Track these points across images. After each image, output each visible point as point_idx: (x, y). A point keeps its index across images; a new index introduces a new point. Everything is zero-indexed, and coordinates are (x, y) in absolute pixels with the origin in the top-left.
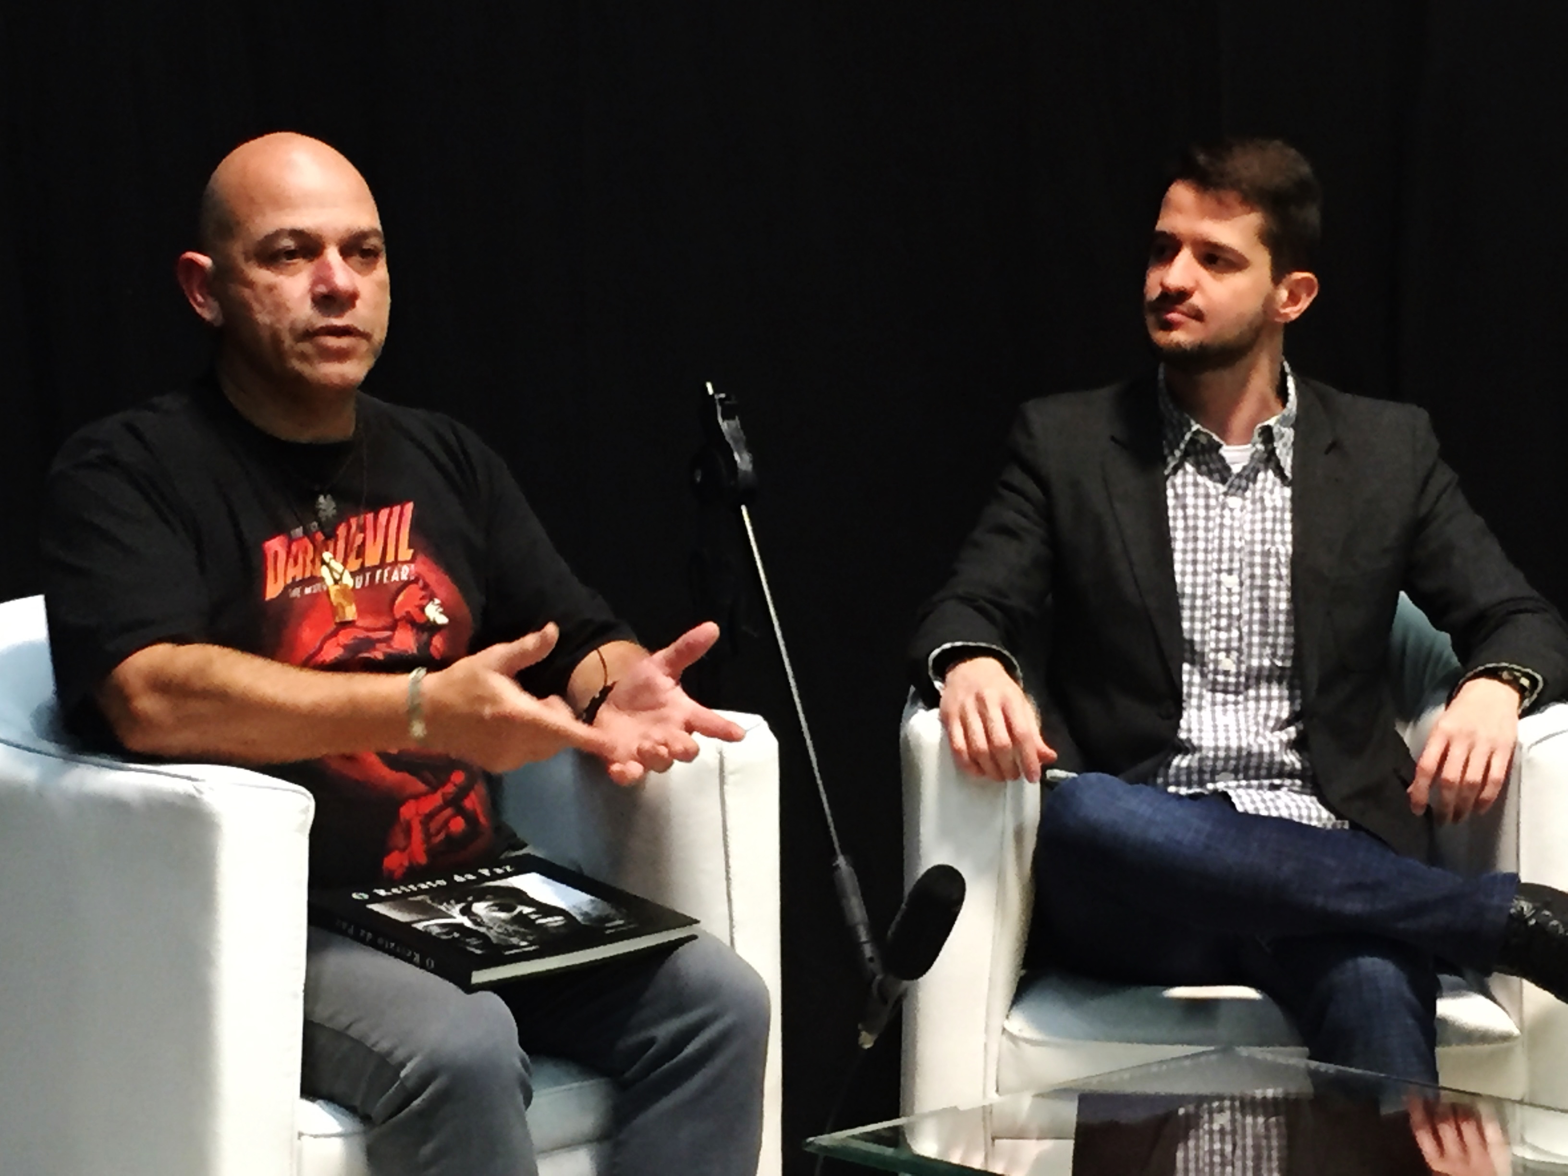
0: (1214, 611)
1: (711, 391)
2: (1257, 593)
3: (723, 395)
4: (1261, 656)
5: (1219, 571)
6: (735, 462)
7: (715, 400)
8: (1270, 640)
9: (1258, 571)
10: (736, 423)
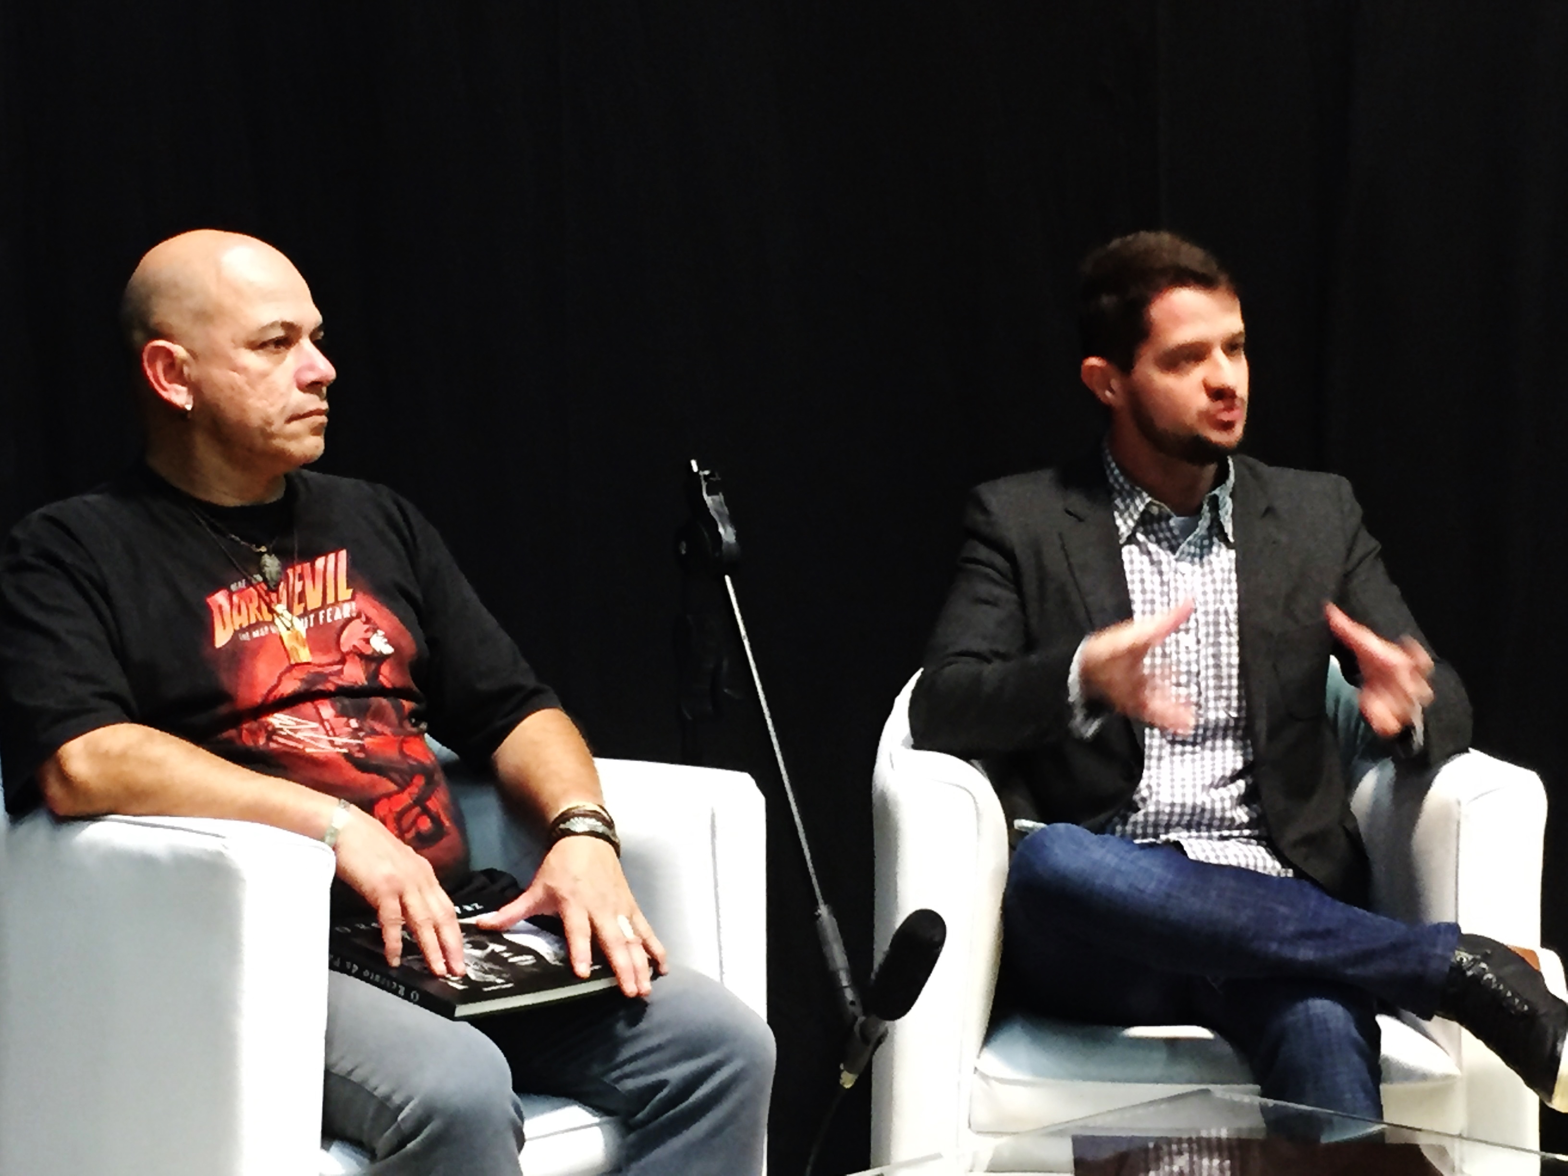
0: (1174, 669)
4: (1217, 709)
6: (720, 535)
7: (700, 476)
8: (1224, 693)
9: (1212, 630)
10: (720, 498)
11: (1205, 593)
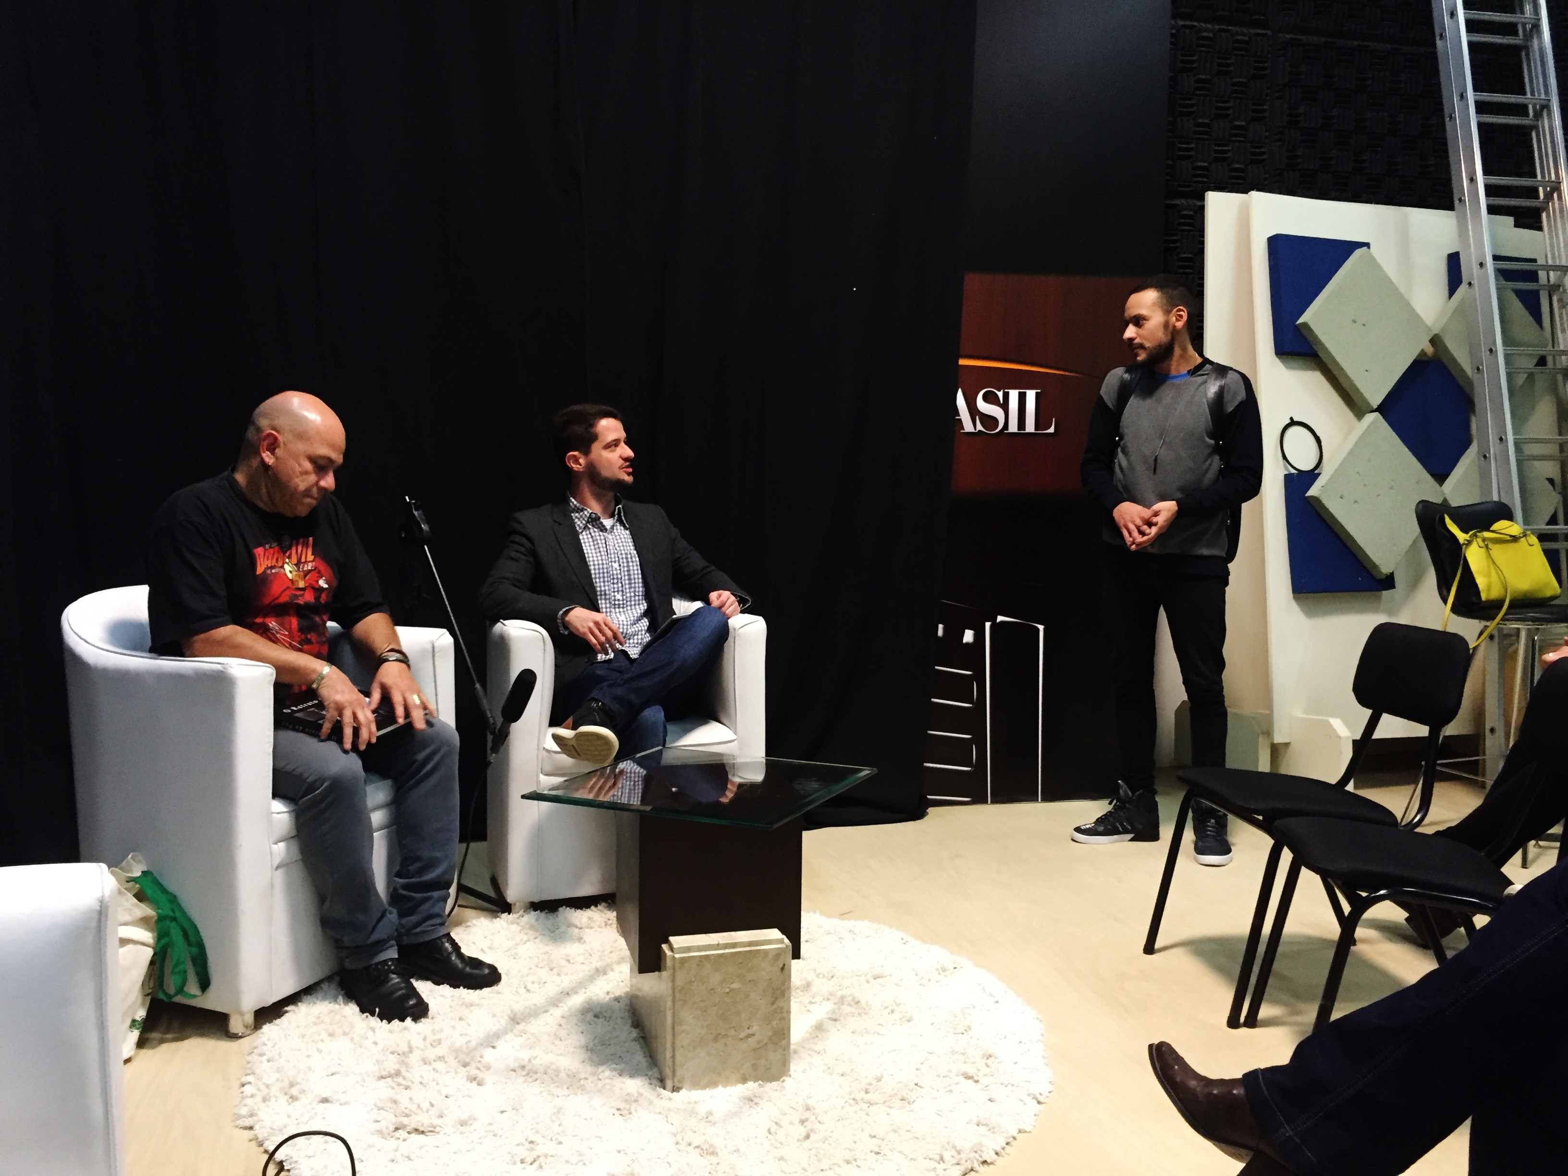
0: (612, 577)
1: (408, 500)
2: (626, 569)
3: (414, 501)
4: (629, 592)
5: (611, 562)
6: (422, 528)
7: (410, 503)
8: (632, 586)
10: (420, 512)
11: (619, 547)
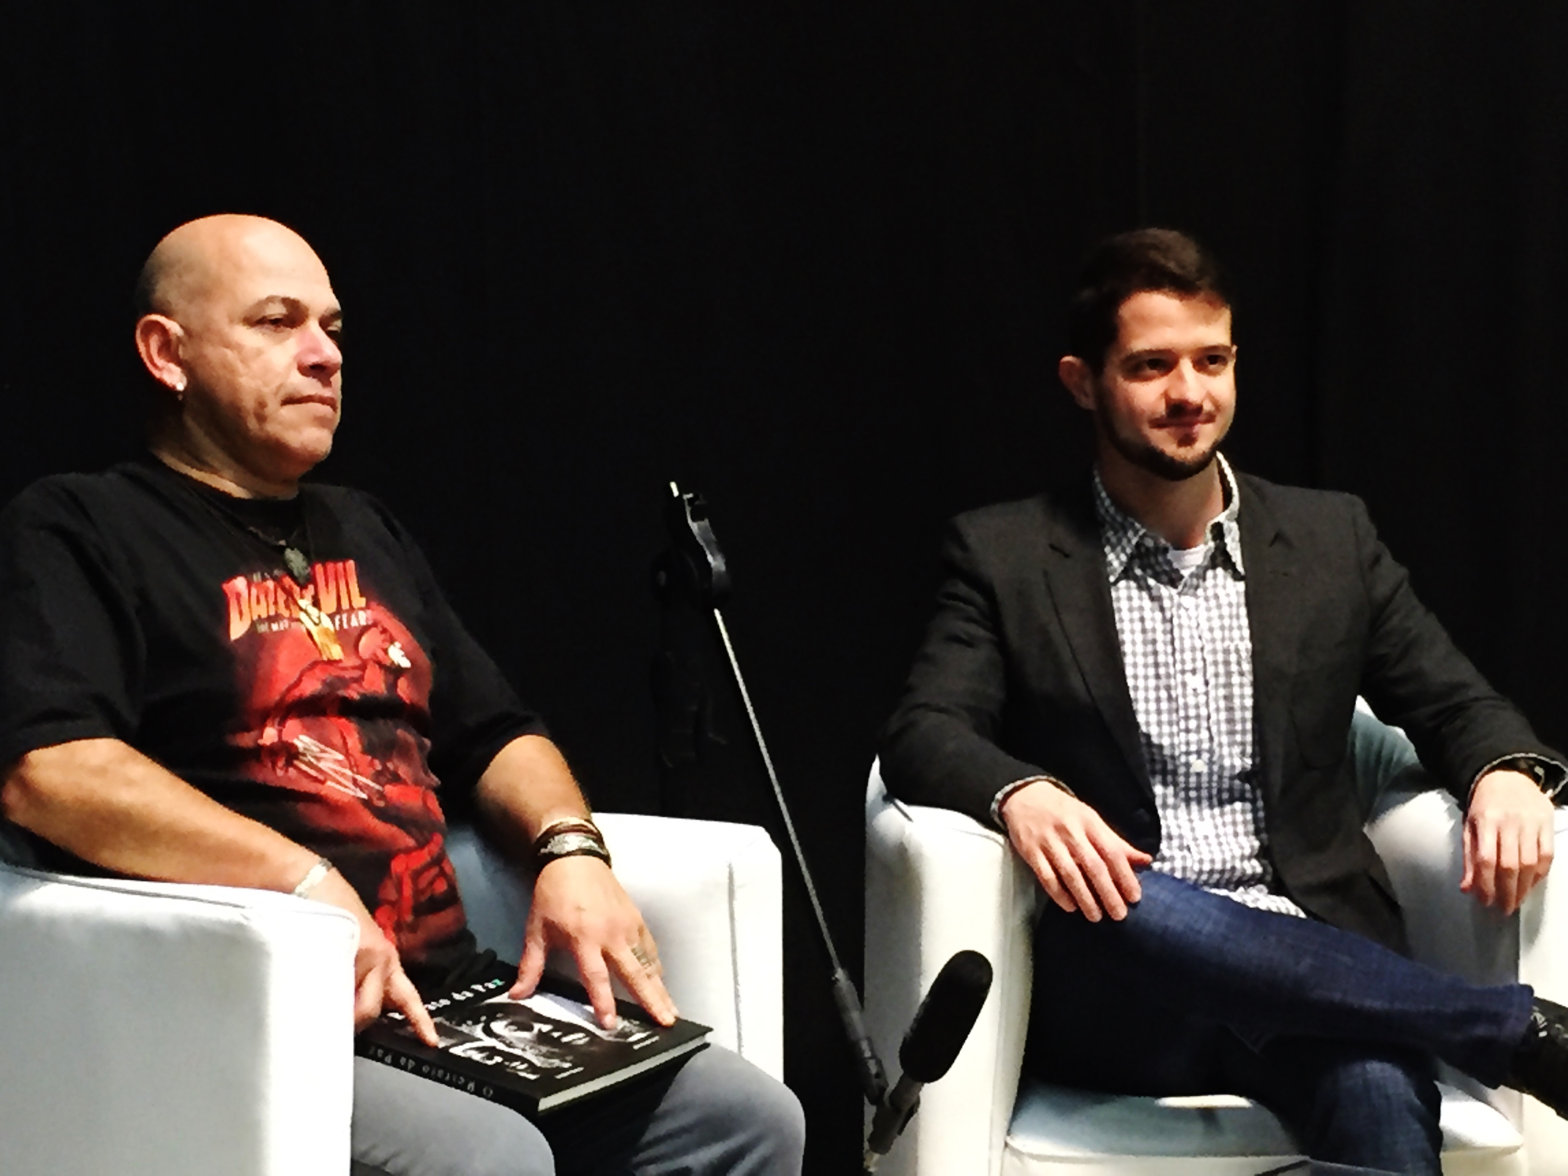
0: (1182, 713)
1: (675, 492)
3: (688, 497)
4: (1231, 756)
9: (1221, 669)
11: (1211, 630)
